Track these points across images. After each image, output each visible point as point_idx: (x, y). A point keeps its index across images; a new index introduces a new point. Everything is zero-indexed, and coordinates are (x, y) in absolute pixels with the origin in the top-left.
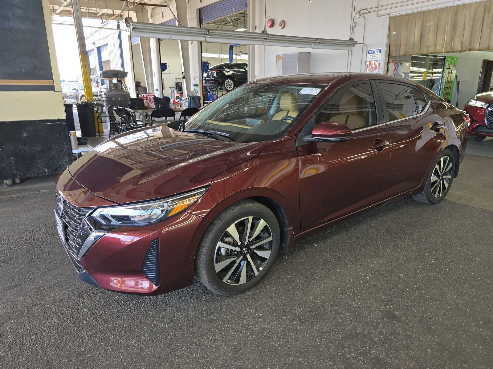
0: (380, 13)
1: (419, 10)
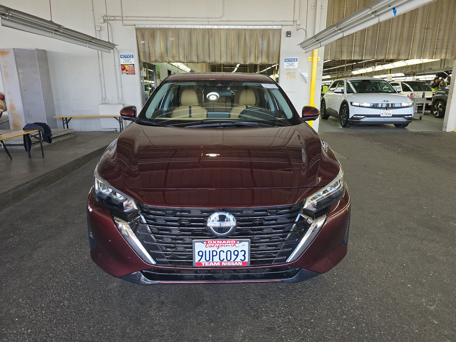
0: (125, 22)
1: (161, 26)
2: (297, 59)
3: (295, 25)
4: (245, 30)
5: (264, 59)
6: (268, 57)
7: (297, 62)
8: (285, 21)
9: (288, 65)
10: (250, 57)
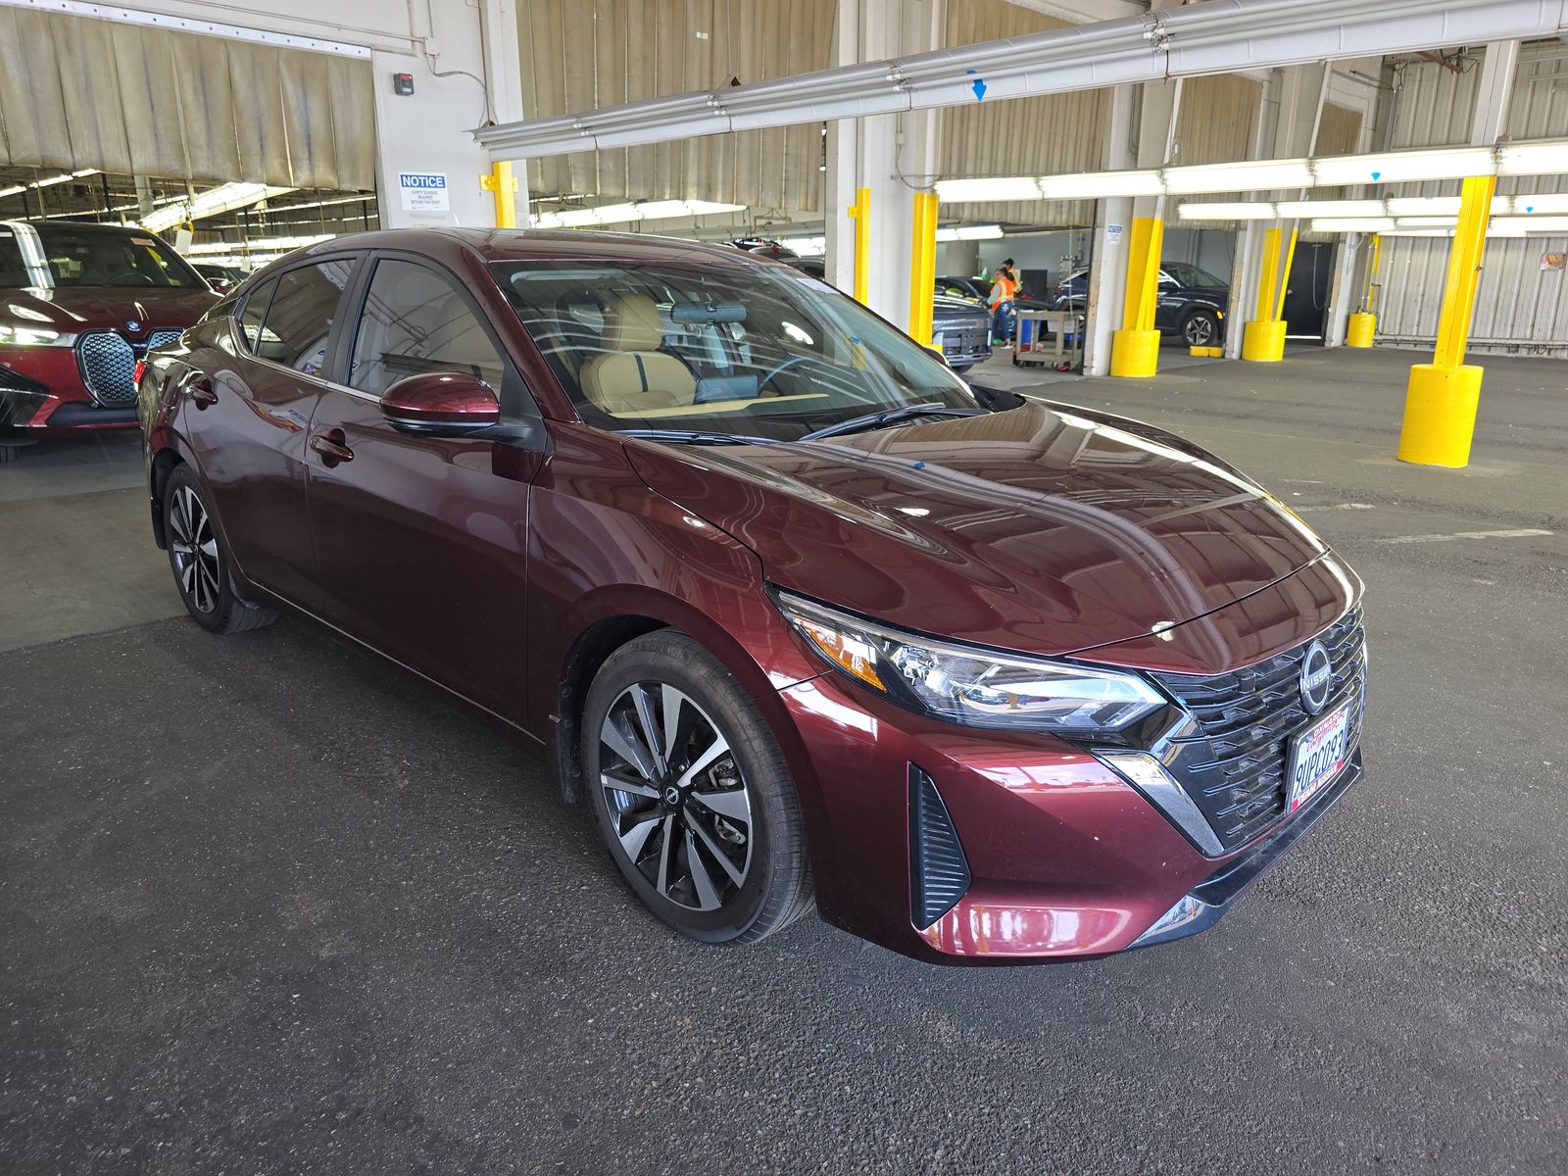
2: (443, 180)
3: (420, 55)
4: (226, 42)
5: (322, 169)
6: (334, 162)
7: (446, 189)
8: (384, 34)
9: (417, 199)
10: (263, 155)
